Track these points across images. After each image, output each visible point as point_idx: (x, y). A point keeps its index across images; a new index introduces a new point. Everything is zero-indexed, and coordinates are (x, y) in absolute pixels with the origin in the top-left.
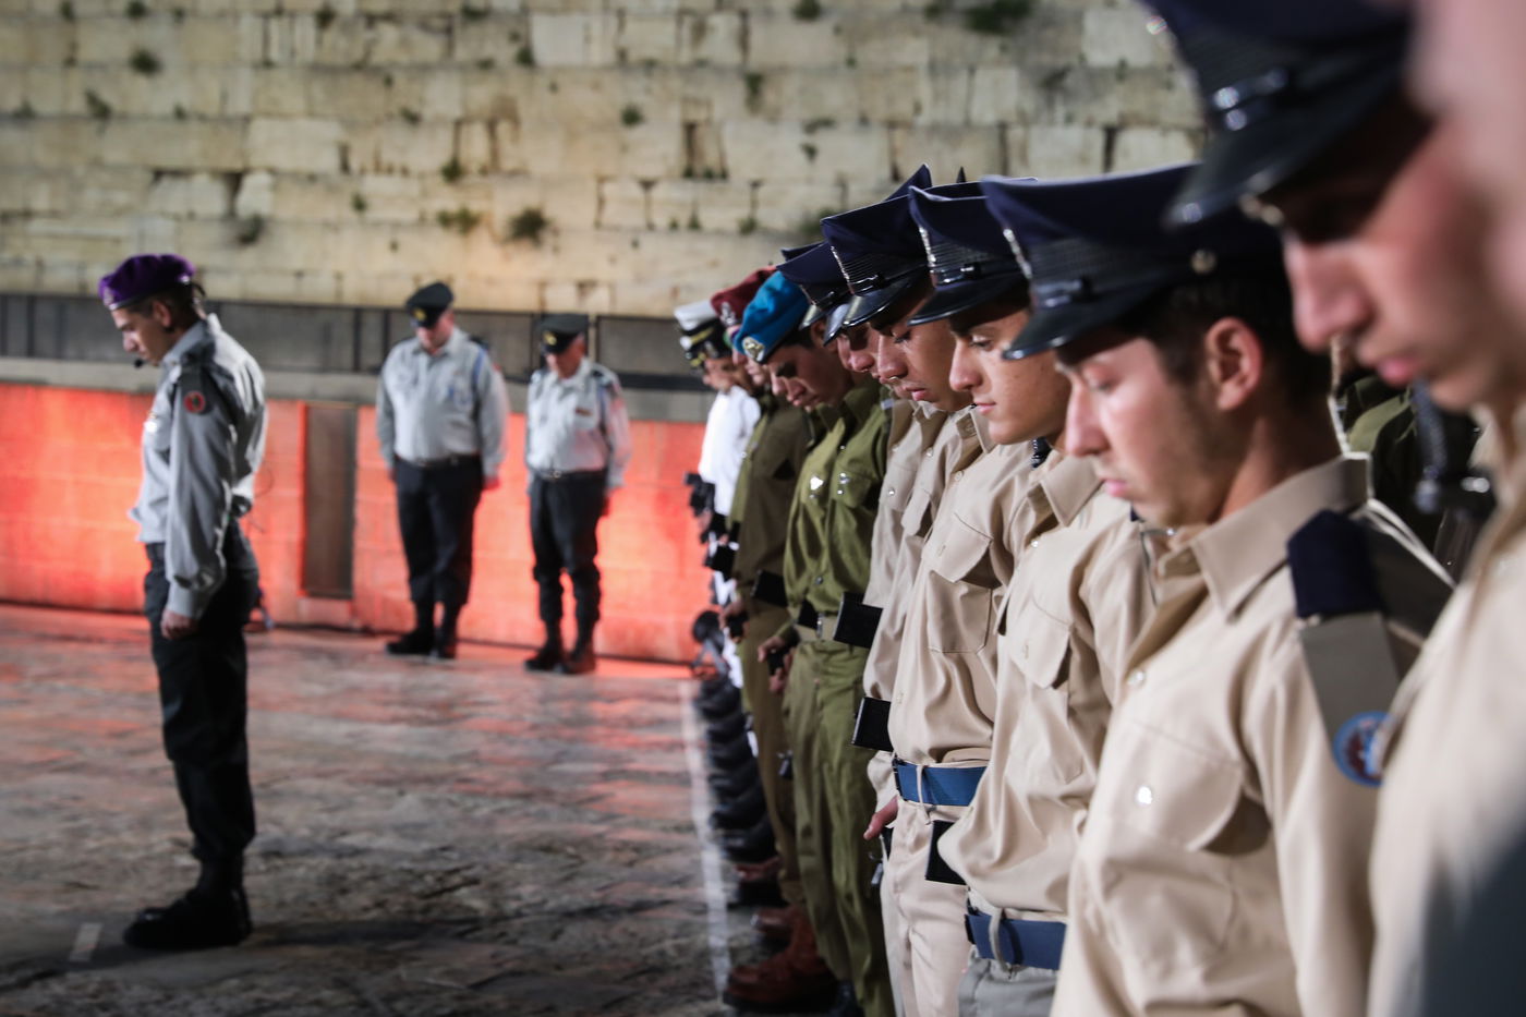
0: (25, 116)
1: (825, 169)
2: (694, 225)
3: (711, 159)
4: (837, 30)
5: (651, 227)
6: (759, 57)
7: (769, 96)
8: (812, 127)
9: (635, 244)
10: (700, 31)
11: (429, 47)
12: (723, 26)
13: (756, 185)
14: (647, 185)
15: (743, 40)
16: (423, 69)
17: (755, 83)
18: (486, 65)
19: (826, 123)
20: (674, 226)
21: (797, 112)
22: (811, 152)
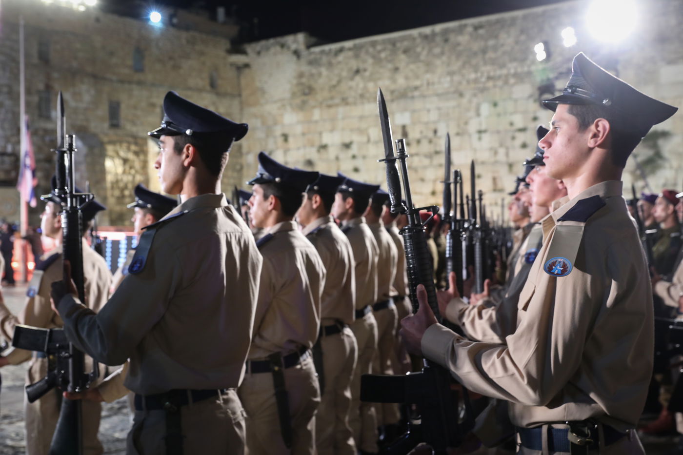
2: (496, 204)
3: (499, 186)
6: (511, 159)
7: (515, 169)
10: (496, 153)
11: (426, 162)
12: (502, 151)
15: (507, 155)
16: (425, 168)
17: (510, 166)
20: (491, 204)
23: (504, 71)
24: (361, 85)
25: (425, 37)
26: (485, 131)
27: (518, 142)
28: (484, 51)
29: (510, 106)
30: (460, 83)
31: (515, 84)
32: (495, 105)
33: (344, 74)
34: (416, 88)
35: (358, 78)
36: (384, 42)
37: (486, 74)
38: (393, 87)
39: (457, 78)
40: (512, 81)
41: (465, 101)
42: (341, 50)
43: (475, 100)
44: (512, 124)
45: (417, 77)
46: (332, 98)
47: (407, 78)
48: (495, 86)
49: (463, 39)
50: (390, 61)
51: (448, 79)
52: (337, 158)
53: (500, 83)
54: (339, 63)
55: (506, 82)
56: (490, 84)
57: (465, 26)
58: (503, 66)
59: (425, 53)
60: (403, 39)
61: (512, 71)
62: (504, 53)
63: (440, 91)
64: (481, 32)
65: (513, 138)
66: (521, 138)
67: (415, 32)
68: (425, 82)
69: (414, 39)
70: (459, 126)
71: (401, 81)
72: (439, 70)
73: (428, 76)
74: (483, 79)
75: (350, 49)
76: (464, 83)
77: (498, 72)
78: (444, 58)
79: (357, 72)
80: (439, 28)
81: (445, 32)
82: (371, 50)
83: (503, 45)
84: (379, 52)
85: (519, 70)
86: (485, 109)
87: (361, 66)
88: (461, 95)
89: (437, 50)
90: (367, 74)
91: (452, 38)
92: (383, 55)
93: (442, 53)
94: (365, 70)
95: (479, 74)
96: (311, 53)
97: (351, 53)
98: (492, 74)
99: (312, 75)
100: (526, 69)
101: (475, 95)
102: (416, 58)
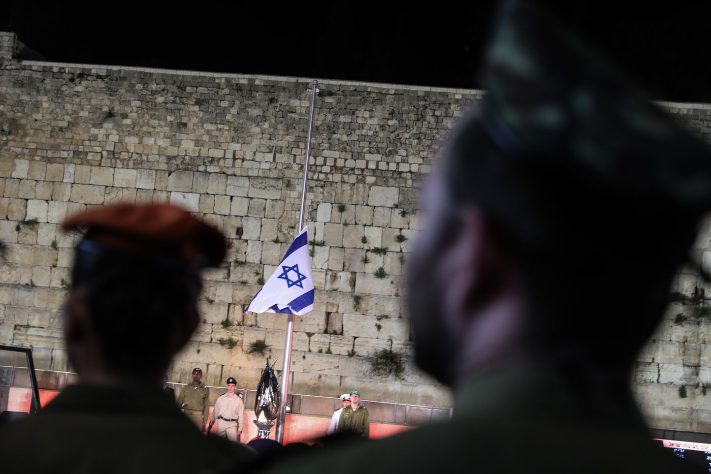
0: (30, 286)
1: (384, 334)
2: (329, 352)
3: (336, 327)
4: (392, 283)
5: (310, 351)
6: (359, 290)
7: (363, 305)
8: (380, 318)
9: (304, 357)
10: (334, 278)
12: (344, 277)
13: (355, 338)
14: (310, 335)
15: (353, 283)
16: (217, 283)
17: (357, 299)
18: (244, 283)
19: (386, 317)
20: (320, 351)
21: (374, 312)
22: (379, 327)
23: (361, 164)
24: (114, 138)
25: (239, 88)
26: (322, 244)
27: (372, 268)
28: (332, 129)
29: (364, 215)
30: (289, 167)
31: (375, 184)
32: (342, 209)
33: (84, 114)
34: (213, 160)
35: (108, 125)
36: (164, 79)
37: (330, 162)
38: (172, 151)
39: (282, 158)
40: (370, 179)
41: (294, 194)
42: (83, 75)
43: (311, 196)
44: (364, 240)
45: (217, 145)
46: (56, 148)
47: (198, 142)
48: (343, 182)
49: (300, 105)
50: (172, 111)
51: (270, 157)
52: (54, 245)
53: (353, 179)
54: (77, 94)
55: (362, 180)
56: (337, 177)
57: (306, 86)
58: (358, 156)
59: (234, 111)
60: (198, 82)
61: (372, 166)
62: (363, 138)
63: (254, 173)
64: (329, 100)
65: (366, 261)
66: (377, 261)
67: (221, 77)
68: (229, 155)
69: (219, 86)
70: (280, 230)
71: (188, 145)
72: (256, 142)
73: (236, 146)
74: (326, 169)
75: (99, 77)
76: (296, 167)
77: (350, 163)
78: (266, 125)
79: (110, 115)
80: (260, 79)
81: (272, 88)
82: (139, 86)
83: (361, 126)
84: (154, 93)
85: (383, 166)
86: (325, 212)
87: (117, 108)
88: (289, 185)
89: (255, 112)
90: (128, 121)
91: (282, 98)
92: (160, 99)
93: (264, 118)
94: (125, 116)
95: (320, 161)
96: (24, 68)
97: (101, 84)
98: (340, 163)
99: (20, 103)
100: (393, 166)
101: (310, 189)
102: (219, 116)
